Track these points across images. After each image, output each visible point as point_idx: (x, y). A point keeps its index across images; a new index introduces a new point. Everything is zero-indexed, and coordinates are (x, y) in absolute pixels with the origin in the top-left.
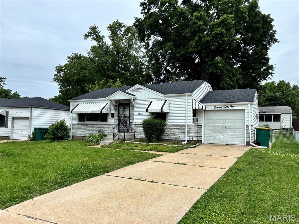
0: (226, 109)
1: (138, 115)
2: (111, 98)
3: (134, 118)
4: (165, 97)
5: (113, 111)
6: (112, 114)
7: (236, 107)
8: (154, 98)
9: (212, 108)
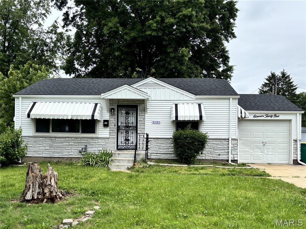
0: (269, 118)
1: (151, 124)
2: (109, 96)
3: (146, 128)
4: (196, 99)
5: (107, 116)
6: (105, 121)
7: (281, 117)
8: (180, 99)
9: (251, 117)
